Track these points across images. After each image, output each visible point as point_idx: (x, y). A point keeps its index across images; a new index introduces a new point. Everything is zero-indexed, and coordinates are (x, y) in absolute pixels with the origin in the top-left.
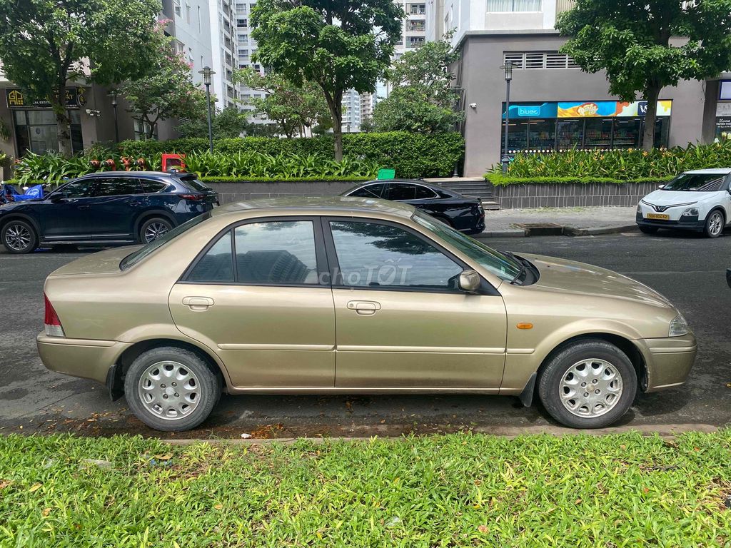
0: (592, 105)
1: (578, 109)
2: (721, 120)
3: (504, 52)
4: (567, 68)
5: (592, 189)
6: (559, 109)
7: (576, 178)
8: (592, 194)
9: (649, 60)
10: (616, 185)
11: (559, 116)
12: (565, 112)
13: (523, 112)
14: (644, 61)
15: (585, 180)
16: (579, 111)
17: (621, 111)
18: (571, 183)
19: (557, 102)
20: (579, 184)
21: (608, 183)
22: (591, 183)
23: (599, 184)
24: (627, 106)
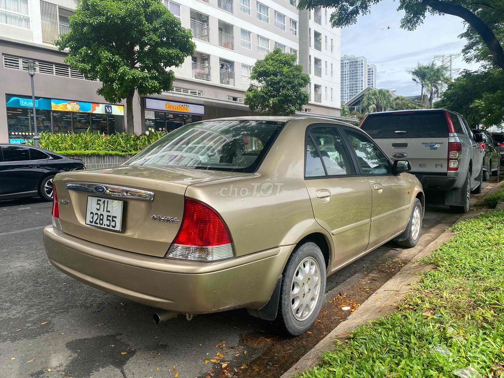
0: (75, 103)
1: (66, 105)
2: (147, 121)
3: (3, 54)
4: (55, 75)
5: (106, 159)
6: (53, 104)
7: (95, 151)
8: (107, 163)
9: (133, 77)
10: (121, 156)
11: (53, 109)
12: (58, 106)
13: (24, 103)
14: (131, 78)
15: (102, 152)
16: (67, 106)
17: (94, 109)
18: (93, 155)
19: (50, 99)
20: (98, 156)
21: (117, 155)
22: (106, 155)
23: (111, 155)
24: (98, 106)
